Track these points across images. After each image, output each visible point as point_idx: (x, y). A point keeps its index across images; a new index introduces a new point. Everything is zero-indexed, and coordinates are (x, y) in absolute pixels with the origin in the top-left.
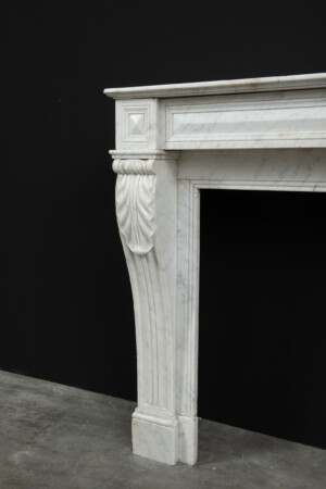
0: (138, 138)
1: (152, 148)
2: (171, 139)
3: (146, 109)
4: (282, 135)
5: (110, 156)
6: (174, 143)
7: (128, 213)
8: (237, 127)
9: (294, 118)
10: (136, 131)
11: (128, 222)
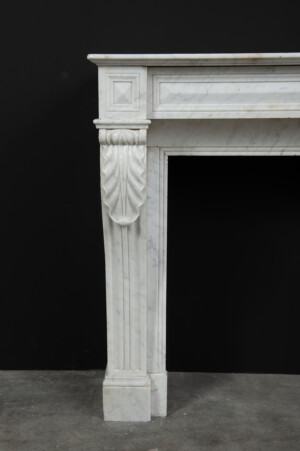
0: (125, 107)
1: (143, 118)
2: (160, 109)
3: (135, 78)
4: (272, 106)
5: (94, 125)
6: (163, 112)
7: (116, 184)
8: (230, 98)
9: (284, 91)
10: (123, 100)
11: (115, 194)
